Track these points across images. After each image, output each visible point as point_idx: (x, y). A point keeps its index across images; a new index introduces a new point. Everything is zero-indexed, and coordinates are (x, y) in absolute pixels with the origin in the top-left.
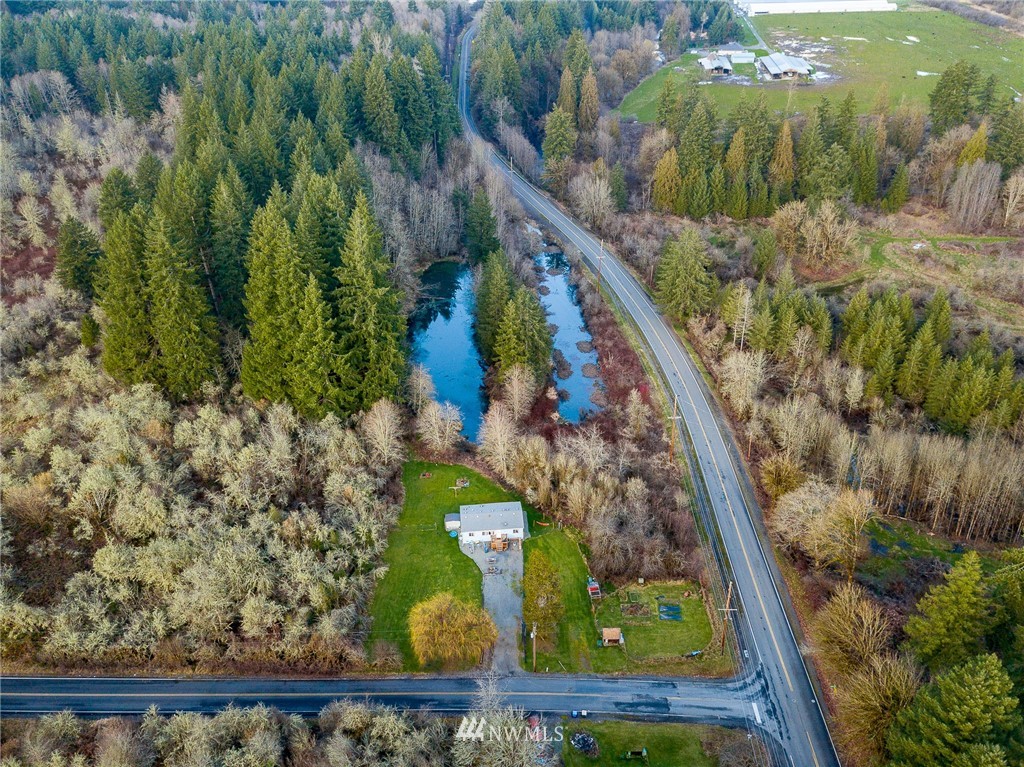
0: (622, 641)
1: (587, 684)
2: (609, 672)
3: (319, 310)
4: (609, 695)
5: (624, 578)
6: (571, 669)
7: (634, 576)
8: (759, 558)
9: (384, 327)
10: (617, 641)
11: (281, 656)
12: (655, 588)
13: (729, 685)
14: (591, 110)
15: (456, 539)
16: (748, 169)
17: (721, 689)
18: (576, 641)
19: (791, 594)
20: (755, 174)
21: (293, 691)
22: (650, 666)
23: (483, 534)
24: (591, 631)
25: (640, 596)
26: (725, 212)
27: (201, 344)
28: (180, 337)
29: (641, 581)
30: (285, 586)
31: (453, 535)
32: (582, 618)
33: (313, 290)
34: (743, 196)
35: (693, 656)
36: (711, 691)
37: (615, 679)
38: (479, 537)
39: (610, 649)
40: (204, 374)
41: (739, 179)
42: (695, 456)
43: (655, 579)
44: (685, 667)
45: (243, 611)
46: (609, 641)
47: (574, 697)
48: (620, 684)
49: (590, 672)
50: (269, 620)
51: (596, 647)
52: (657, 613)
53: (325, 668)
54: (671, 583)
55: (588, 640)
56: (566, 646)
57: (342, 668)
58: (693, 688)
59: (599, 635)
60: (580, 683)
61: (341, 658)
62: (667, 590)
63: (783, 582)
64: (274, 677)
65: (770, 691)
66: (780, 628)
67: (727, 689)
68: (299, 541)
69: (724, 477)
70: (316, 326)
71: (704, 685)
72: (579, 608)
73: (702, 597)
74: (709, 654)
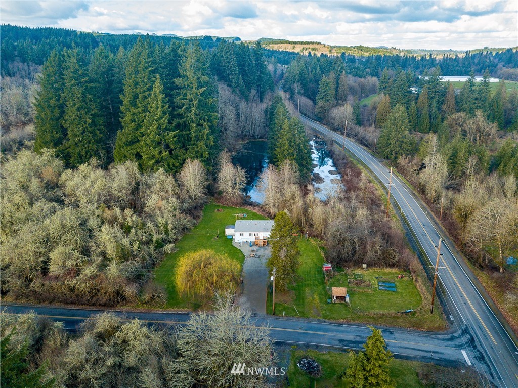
0: (347, 299)
1: (316, 326)
2: (335, 319)
3: (160, 98)
4: (334, 334)
5: (351, 264)
6: (303, 315)
7: (358, 263)
8: (455, 264)
9: (203, 119)
10: (343, 298)
11: (72, 290)
12: (375, 272)
13: (440, 337)
14: (344, 92)
15: (232, 239)
16: (430, 106)
17: (433, 338)
18: (311, 298)
19: (483, 285)
20: (434, 110)
21: (73, 315)
22: (370, 318)
23: (250, 235)
24: (323, 293)
25: (363, 276)
26: (417, 129)
27: (92, 133)
28: (79, 126)
29: (365, 266)
30: (91, 243)
31: (230, 237)
32: (317, 285)
33: (158, 86)
34: (428, 120)
35: (406, 312)
36: (424, 339)
37: (341, 325)
38: (248, 237)
39: (337, 305)
40: (92, 153)
41: (425, 111)
42: (403, 216)
43: (375, 266)
44: (399, 320)
45: (51, 255)
46: (337, 297)
47: (304, 333)
48: (344, 328)
49: (319, 318)
50: (70, 263)
51: (327, 303)
52: (377, 286)
53: (104, 300)
54: (388, 270)
55: (320, 298)
56: (301, 301)
57: (118, 302)
58: (407, 336)
59: (329, 296)
60: (310, 325)
61: (118, 293)
62: (384, 274)
63: (475, 278)
64: (63, 306)
65: (477, 343)
66: (479, 303)
67: (438, 339)
68: (112, 221)
69: (424, 225)
70: (158, 108)
71: (417, 334)
72: (315, 280)
73: (413, 279)
74: (420, 312)
